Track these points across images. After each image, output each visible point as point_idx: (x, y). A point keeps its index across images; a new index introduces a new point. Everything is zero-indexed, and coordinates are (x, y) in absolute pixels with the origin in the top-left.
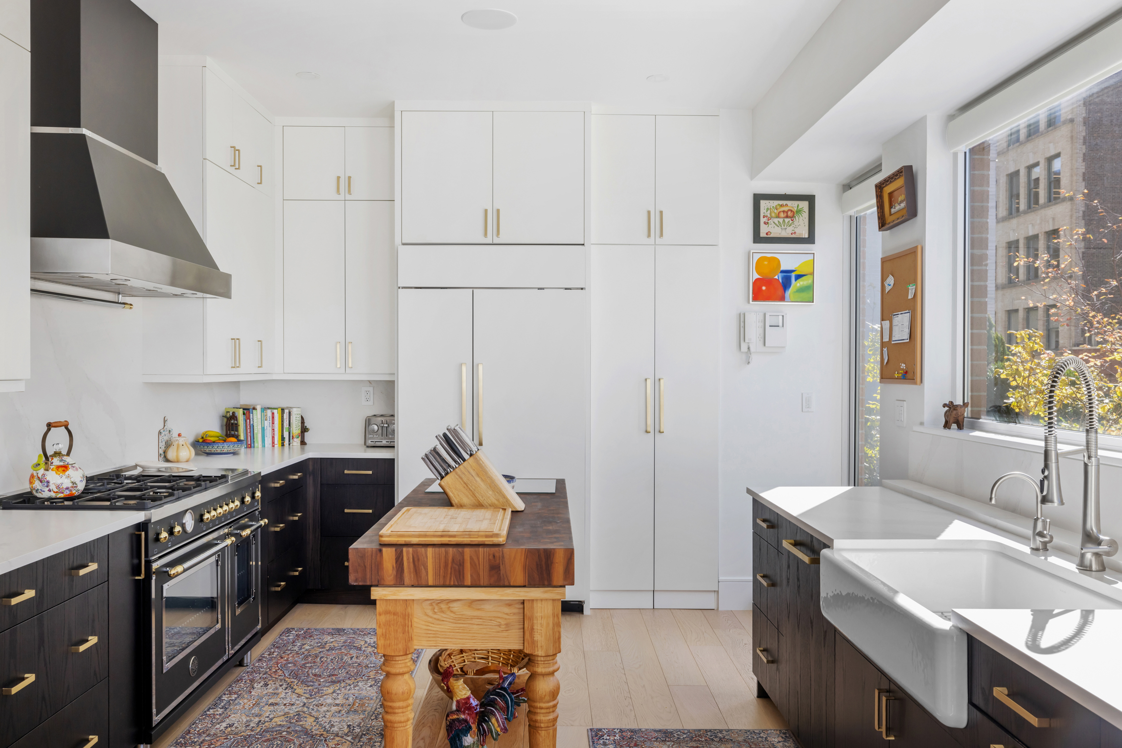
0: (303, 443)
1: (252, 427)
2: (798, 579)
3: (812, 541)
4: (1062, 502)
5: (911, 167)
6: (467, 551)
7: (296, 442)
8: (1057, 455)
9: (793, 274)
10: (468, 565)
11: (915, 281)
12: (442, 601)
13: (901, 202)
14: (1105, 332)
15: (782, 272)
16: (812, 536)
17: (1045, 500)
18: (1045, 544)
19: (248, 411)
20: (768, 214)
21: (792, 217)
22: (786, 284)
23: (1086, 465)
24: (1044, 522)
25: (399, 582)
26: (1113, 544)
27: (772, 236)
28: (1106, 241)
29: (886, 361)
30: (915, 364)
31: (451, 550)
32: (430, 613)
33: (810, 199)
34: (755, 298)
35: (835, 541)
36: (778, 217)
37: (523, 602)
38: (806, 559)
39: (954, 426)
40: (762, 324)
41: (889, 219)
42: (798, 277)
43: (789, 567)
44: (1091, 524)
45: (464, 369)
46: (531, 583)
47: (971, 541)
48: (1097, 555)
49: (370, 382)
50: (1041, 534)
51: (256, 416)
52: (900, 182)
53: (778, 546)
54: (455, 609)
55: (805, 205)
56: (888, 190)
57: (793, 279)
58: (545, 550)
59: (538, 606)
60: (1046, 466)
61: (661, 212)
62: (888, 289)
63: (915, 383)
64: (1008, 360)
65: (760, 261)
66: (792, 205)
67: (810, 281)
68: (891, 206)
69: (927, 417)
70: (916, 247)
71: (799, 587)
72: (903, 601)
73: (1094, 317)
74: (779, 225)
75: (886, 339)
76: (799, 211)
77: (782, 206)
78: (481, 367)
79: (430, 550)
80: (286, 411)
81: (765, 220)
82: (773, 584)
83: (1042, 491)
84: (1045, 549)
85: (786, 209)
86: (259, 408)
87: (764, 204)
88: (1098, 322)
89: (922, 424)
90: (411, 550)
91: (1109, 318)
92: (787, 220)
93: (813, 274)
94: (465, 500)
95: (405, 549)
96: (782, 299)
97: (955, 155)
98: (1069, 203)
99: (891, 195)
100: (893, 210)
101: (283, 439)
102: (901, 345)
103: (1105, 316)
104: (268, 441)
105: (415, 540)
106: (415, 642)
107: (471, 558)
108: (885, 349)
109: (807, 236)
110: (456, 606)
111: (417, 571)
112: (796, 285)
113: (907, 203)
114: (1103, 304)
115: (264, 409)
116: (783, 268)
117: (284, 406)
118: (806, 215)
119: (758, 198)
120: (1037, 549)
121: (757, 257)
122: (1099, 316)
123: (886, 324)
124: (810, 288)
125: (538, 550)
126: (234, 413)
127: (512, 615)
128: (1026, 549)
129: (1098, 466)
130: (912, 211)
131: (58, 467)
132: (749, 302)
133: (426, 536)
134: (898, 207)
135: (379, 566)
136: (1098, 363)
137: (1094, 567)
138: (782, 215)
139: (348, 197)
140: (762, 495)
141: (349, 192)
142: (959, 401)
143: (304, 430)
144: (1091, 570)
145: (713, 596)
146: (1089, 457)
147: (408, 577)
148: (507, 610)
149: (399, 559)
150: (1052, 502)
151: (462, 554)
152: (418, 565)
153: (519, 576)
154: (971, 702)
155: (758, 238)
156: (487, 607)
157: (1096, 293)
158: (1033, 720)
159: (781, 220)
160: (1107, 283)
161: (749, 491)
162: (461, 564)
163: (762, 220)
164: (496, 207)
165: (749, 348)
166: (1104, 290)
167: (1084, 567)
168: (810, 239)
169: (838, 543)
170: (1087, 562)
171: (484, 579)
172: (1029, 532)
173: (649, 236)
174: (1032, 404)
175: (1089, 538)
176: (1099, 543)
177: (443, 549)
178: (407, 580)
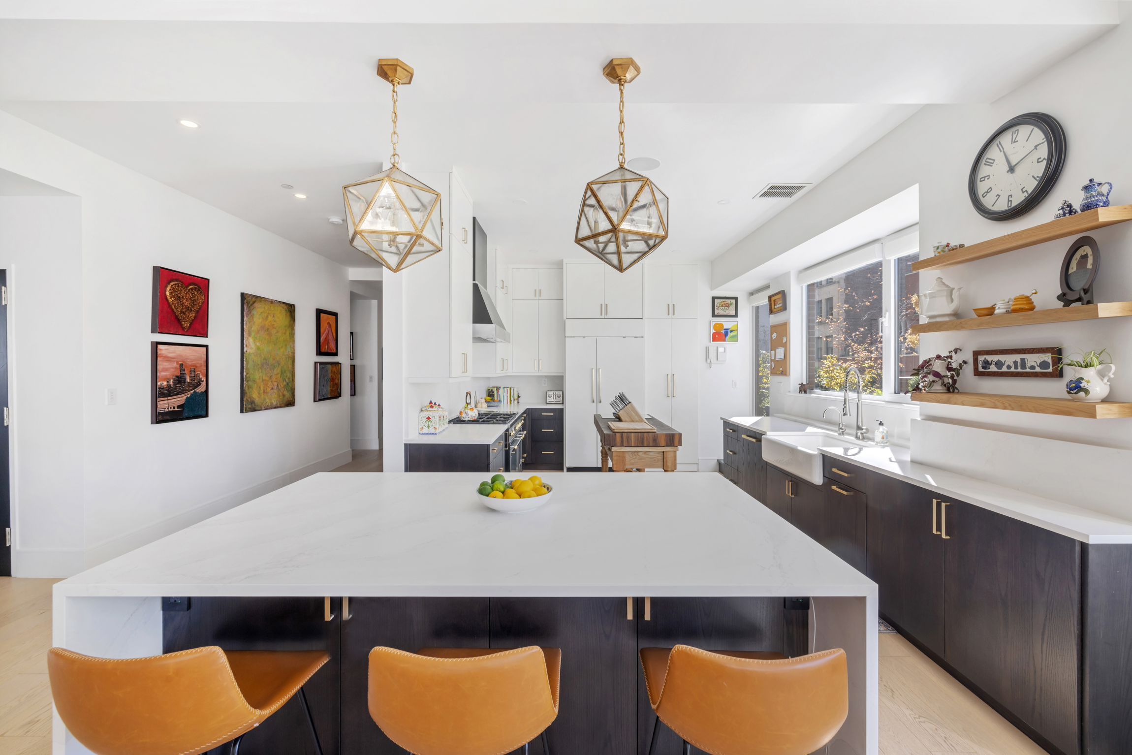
0: (518, 402)
1: (500, 395)
2: (749, 449)
3: (755, 434)
4: (850, 415)
5: (784, 291)
6: (645, 434)
7: (516, 402)
8: (849, 400)
9: (729, 330)
10: (645, 439)
11: (786, 336)
12: (635, 452)
13: (780, 304)
14: (859, 352)
15: (725, 329)
16: (755, 432)
17: (845, 414)
18: (843, 432)
19: (498, 389)
20: (718, 305)
21: (728, 306)
22: (726, 334)
23: (858, 404)
24: (843, 425)
25: (622, 445)
26: (867, 429)
27: (720, 314)
28: (858, 311)
29: (773, 367)
30: (786, 368)
31: (640, 434)
32: (631, 456)
33: (736, 299)
34: (714, 340)
35: (767, 433)
36: (722, 306)
37: (663, 452)
38: (754, 440)
39: (803, 392)
40: (716, 351)
41: (774, 310)
42: (731, 331)
43: (744, 445)
44: (860, 423)
45: (593, 370)
46: (667, 446)
47: (816, 432)
48: (862, 434)
49: (545, 376)
50: (841, 429)
51: (501, 391)
52: (779, 296)
53: (737, 438)
54: (640, 455)
55: (733, 301)
56: (773, 299)
57: (729, 332)
58: (672, 434)
59: (669, 453)
60: (845, 403)
61: (674, 305)
62: (774, 338)
63: (787, 376)
64: (824, 367)
65: (715, 325)
66: (728, 301)
67: (736, 333)
68: (775, 305)
69: (792, 389)
70: (787, 322)
71: (749, 452)
72: (800, 448)
73: (853, 345)
74: (723, 310)
75: (773, 358)
76: (731, 304)
77: (724, 301)
78: (600, 370)
79: (632, 434)
80: (512, 389)
81: (717, 307)
82: (735, 453)
83: (844, 411)
84: (843, 434)
85: (726, 303)
86: (502, 387)
87: (717, 301)
88: (855, 348)
89: (789, 392)
90: (626, 434)
91: (860, 346)
92: (726, 308)
93: (737, 330)
94: (627, 420)
95: (624, 434)
96: (725, 340)
97: (802, 287)
98: (837, 284)
99: (774, 300)
100: (776, 307)
101: (511, 400)
102: (780, 361)
103: (859, 345)
104: (505, 401)
105: (626, 431)
106: (626, 466)
107: (647, 437)
108: (773, 362)
109: (734, 314)
110: (640, 454)
111: (628, 441)
112: (730, 335)
113: (783, 305)
114: (857, 339)
115: (504, 388)
116: (725, 328)
117: (511, 386)
118: (734, 305)
119: (714, 299)
120: (840, 434)
121: (714, 323)
122: (856, 345)
123: (773, 352)
124: (736, 336)
125: (669, 434)
126: (492, 390)
127: (660, 457)
128: (837, 434)
129: (862, 404)
130: (784, 308)
131: (471, 409)
132: (710, 342)
133: (629, 429)
134: (778, 306)
135: (615, 439)
136: (856, 366)
137: (861, 438)
138: (724, 305)
139: (539, 298)
140: (730, 419)
141: (540, 296)
142: (804, 383)
143: (519, 397)
144: (860, 439)
145: (696, 466)
146: (859, 401)
147: (625, 444)
148: (658, 455)
149: (622, 437)
150: (847, 415)
151: (644, 435)
152: (628, 439)
153: (663, 443)
154: (824, 476)
155: (714, 315)
156: (651, 454)
157: (854, 334)
158: (846, 475)
159: (724, 308)
160: (859, 329)
161: (721, 418)
162: (643, 439)
163: (716, 308)
164: (606, 303)
165: (711, 361)
166: (858, 333)
167: (857, 438)
168: (736, 316)
169: (768, 433)
170: (858, 436)
171: (651, 444)
172: (837, 429)
173: (669, 314)
174: (833, 384)
175: (859, 428)
176: (862, 429)
177: (637, 434)
178: (625, 445)
